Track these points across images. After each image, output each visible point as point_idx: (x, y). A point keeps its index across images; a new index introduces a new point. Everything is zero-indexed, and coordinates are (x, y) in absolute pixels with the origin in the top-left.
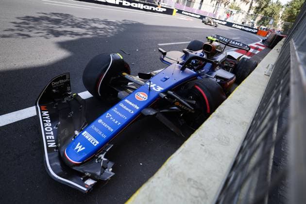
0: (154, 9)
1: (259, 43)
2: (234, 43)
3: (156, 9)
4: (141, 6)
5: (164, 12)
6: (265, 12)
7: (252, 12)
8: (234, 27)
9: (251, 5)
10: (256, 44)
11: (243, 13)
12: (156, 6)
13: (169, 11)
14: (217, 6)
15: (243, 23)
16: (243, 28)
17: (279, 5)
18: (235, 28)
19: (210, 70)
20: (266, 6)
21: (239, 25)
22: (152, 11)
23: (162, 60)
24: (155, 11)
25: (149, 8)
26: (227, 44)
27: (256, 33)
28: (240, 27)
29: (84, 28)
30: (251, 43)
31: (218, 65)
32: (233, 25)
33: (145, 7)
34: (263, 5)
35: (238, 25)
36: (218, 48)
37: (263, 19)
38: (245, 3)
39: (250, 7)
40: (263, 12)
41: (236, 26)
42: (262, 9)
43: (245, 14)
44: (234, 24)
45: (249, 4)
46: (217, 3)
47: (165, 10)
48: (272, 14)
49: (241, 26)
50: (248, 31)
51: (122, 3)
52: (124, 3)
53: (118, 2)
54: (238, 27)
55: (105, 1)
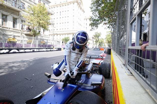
0: (52, 50)
1: (103, 53)
2: (93, 56)
3: (53, 50)
4: (45, 50)
5: (57, 50)
6: (99, 42)
7: (94, 43)
9: (93, 40)
10: (102, 54)
11: (91, 44)
12: (52, 49)
13: (59, 49)
15: (93, 47)
16: (94, 49)
17: (103, 39)
19: (86, 79)
20: (98, 40)
22: (51, 51)
23: (49, 81)
24: (52, 51)
25: (48, 50)
26: (90, 58)
27: (100, 50)
28: (93, 49)
29: (3, 68)
30: (100, 54)
31: (90, 73)
33: (47, 50)
34: (97, 40)
36: (86, 61)
37: (100, 44)
39: (93, 41)
40: (98, 42)
41: (91, 49)
42: (98, 41)
43: (92, 44)
45: (92, 40)
47: (57, 49)
48: (102, 42)
50: (96, 50)
51: (34, 50)
52: (35, 50)
53: (32, 50)
54: (92, 49)
55: (24, 51)
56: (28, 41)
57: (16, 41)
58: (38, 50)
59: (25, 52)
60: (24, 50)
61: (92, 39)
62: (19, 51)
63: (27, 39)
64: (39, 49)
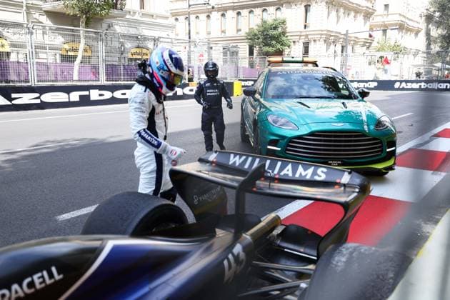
0: (179, 92)
3: (186, 91)
8: (399, 89)
9: (428, 34)
14: (344, 54)
15: (418, 75)
16: (423, 85)
18: (403, 89)
21: (412, 82)
24: (184, 96)
28: (416, 86)
32: (397, 85)
35: (407, 82)
38: (413, 35)
41: (404, 85)
43: (421, 55)
44: (396, 81)
45: (422, 36)
46: (343, 47)
49: (417, 82)
50: (439, 90)
51: (89, 96)
52: (94, 95)
53: (75, 96)
54: (410, 86)
55: (38, 101)
56: (66, 46)
57: (7, 49)
58: (107, 95)
59: (43, 106)
60: (37, 95)
61: (422, 25)
62: (11, 99)
63: (59, 40)
64: (112, 89)
